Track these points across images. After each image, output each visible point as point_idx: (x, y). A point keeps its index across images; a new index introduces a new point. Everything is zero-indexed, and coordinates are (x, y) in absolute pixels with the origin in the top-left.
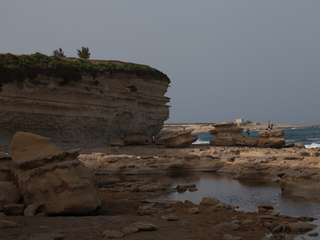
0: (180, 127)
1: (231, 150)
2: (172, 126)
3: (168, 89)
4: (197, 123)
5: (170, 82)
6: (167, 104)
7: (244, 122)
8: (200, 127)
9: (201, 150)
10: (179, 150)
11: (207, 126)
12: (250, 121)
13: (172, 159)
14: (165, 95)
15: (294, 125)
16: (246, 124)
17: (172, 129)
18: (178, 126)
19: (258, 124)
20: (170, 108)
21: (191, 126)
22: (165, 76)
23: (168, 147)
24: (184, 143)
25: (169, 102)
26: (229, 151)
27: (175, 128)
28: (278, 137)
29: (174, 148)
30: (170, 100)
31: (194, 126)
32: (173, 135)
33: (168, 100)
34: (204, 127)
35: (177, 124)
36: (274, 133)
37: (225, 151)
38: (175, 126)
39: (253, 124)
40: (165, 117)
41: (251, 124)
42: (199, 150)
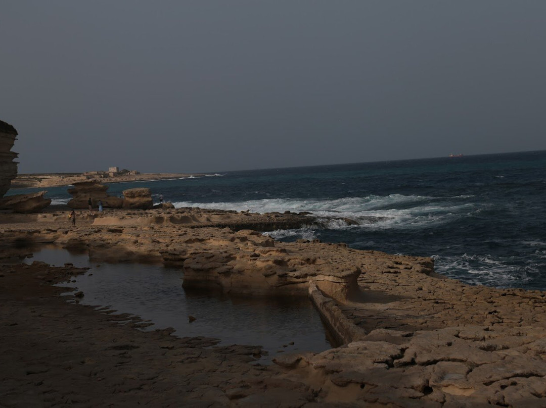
0: (33, 178)
1: (88, 215)
2: (23, 177)
3: (15, 142)
4: (57, 174)
5: (17, 134)
6: (15, 160)
7: (120, 171)
8: (62, 179)
9: (54, 215)
10: (29, 215)
11: (71, 176)
12: (127, 170)
13: (17, 233)
14: (12, 150)
15: (181, 174)
16: (123, 173)
17: (23, 182)
18: (31, 177)
19: (137, 173)
20: (18, 165)
21: (49, 177)
22: (11, 127)
23: (17, 212)
24: (35, 208)
25: (17, 157)
26: (86, 215)
27: (27, 180)
28: (144, 196)
29: (24, 213)
30: (18, 155)
31: (54, 177)
32: (22, 199)
33: (15, 155)
34: (67, 178)
35: (31, 175)
36: (140, 193)
37: (81, 216)
38: (27, 177)
39: (131, 174)
40: (13, 175)
41: (129, 173)
42: (52, 216)
